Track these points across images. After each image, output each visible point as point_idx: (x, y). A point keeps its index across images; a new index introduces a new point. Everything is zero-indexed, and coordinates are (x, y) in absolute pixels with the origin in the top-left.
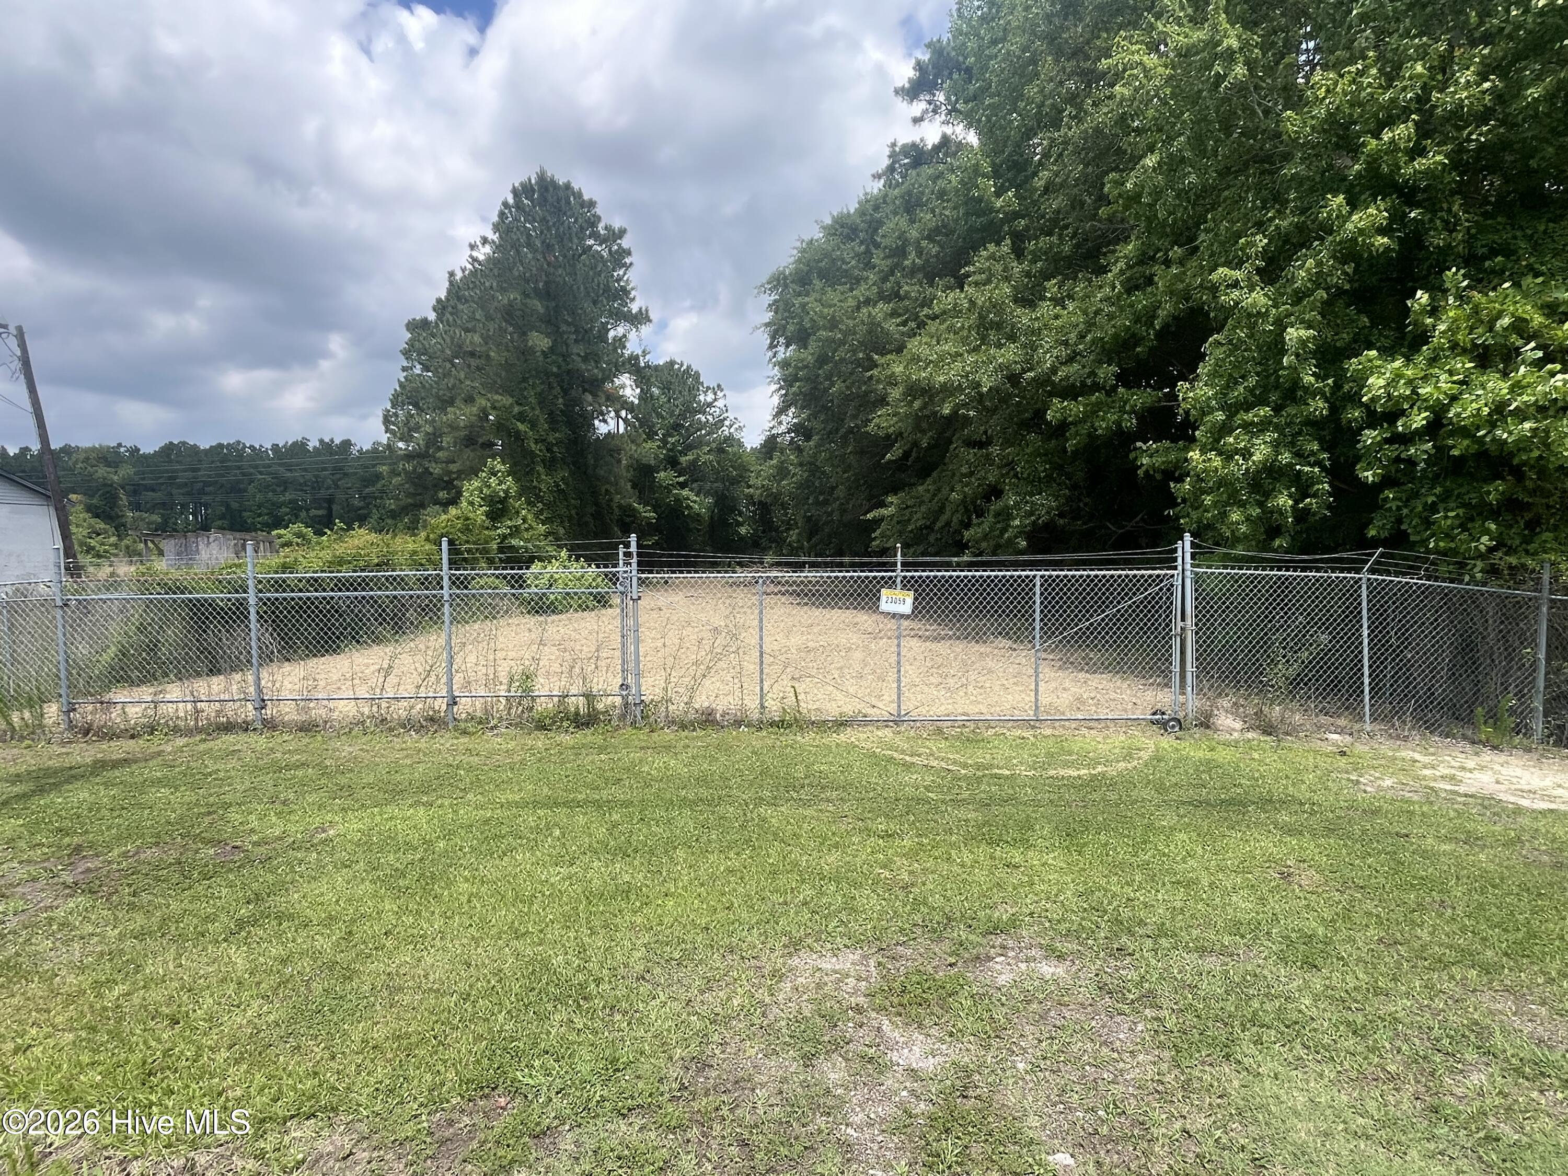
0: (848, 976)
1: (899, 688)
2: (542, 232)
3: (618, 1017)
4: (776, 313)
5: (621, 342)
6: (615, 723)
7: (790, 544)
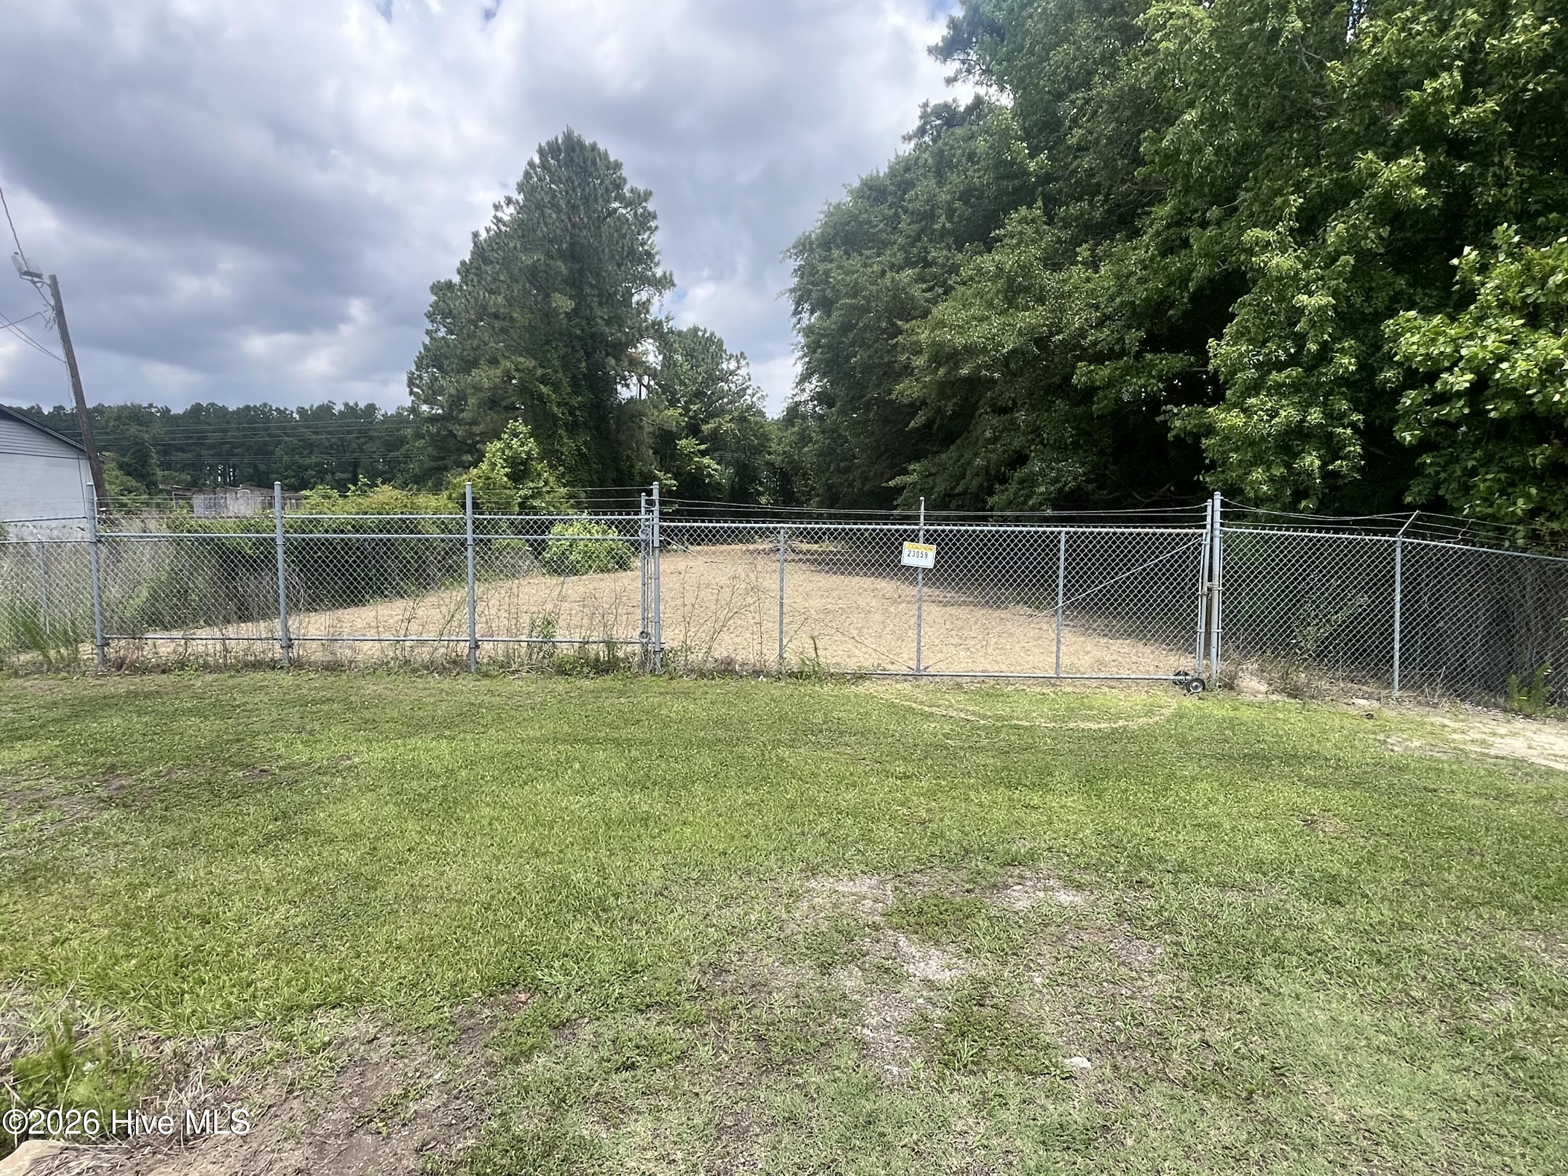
0: (865, 898)
1: (919, 647)
2: (567, 194)
3: (635, 927)
4: (801, 278)
5: (645, 306)
6: (634, 669)
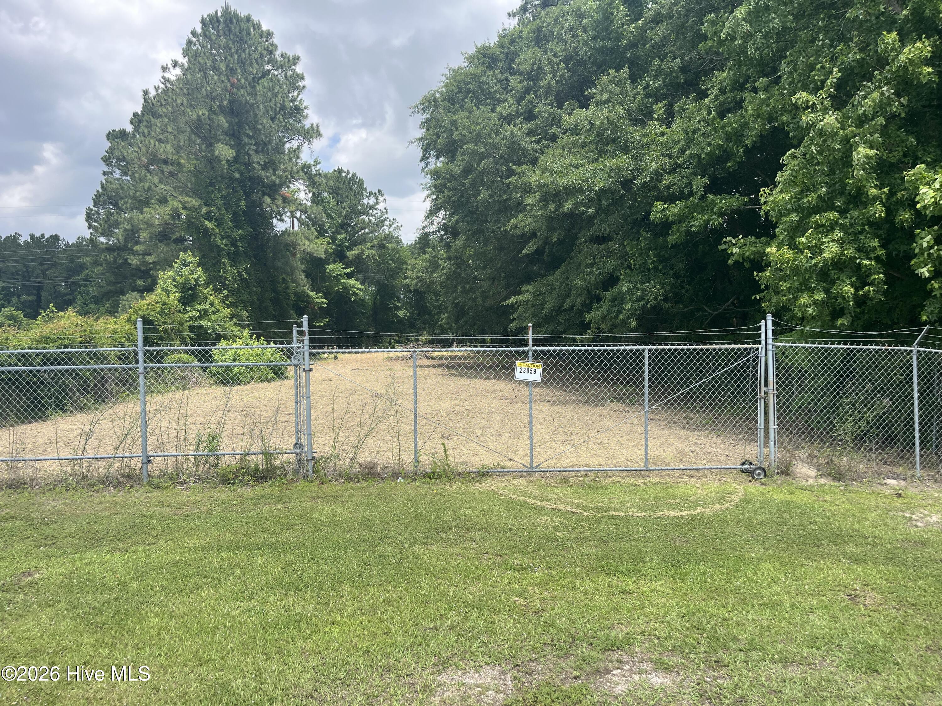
1: (531, 445)
2: (226, 58)
4: (428, 129)
5: (296, 152)
6: (289, 477)
7: (441, 326)
